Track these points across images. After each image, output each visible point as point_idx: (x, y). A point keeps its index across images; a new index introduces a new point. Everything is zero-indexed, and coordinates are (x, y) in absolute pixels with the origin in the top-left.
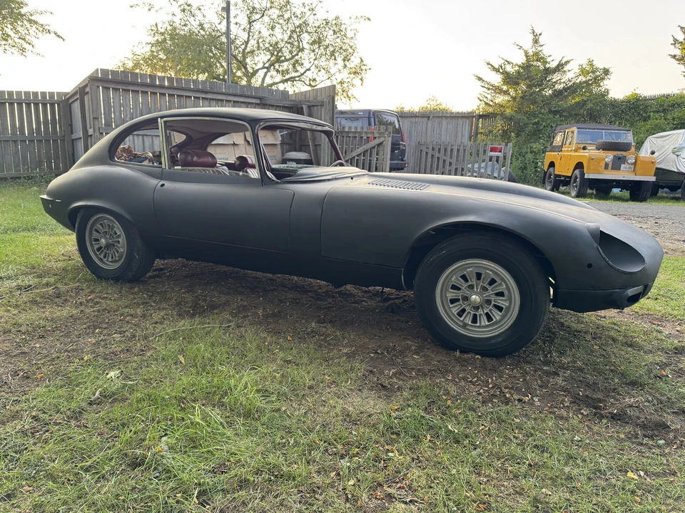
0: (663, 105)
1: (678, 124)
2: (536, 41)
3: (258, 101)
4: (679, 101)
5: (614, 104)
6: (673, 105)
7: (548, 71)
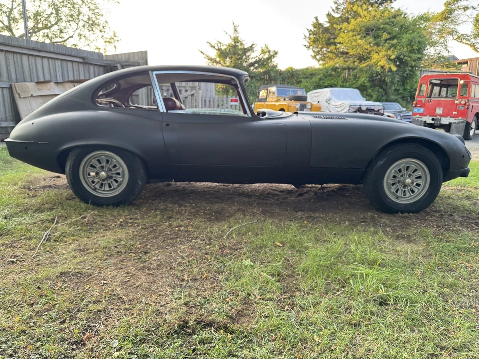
0: (306, 75)
1: (315, 86)
2: (235, 31)
3: (81, 60)
4: (314, 72)
5: (281, 73)
6: (311, 75)
7: (246, 51)
